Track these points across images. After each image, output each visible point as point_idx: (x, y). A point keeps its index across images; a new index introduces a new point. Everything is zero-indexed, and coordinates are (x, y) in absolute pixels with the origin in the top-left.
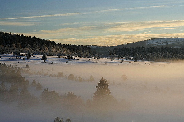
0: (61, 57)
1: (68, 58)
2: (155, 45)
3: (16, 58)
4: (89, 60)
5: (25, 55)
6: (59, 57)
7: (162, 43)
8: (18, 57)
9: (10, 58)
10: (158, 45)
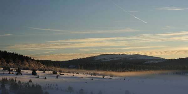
0: (46, 72)
1: (53, 73)
2: (103, 61)
3: (10, 73)
4: (74, 75)
5: (15, 70)
6: (44, 72)
7: (109, 59)
8: (11, 72)
9: (4, 73)
10: (106, 60)
